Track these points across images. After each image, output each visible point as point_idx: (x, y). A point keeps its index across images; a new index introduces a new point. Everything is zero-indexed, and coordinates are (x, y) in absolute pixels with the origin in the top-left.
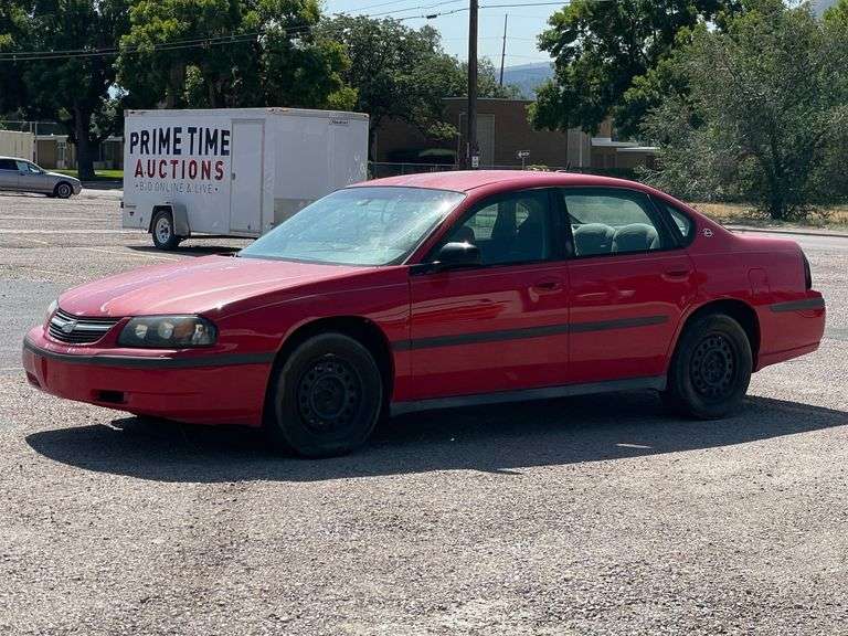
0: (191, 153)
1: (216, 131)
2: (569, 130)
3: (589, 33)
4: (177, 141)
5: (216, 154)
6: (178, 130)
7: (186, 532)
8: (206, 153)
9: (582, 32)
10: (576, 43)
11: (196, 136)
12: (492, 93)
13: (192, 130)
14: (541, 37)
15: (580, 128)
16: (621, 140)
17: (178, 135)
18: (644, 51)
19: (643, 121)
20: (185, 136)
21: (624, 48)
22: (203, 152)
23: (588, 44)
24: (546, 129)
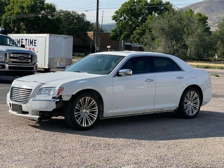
0: (26, 46)
1: (33, 40)
2: (119, 41)
3: (125, 16)
4: (22, 42)
5: (33, 46)
6: (22, 39)
8: (30, 46)
9: (123, 15)
10: (122, 18)
12: (99, 31)
13: (26, 40)
17: (22, 41)
18: (139, 21)
20: (24, 41)
21: (134, 20)
23: (125, 19)
24: (114, 40)
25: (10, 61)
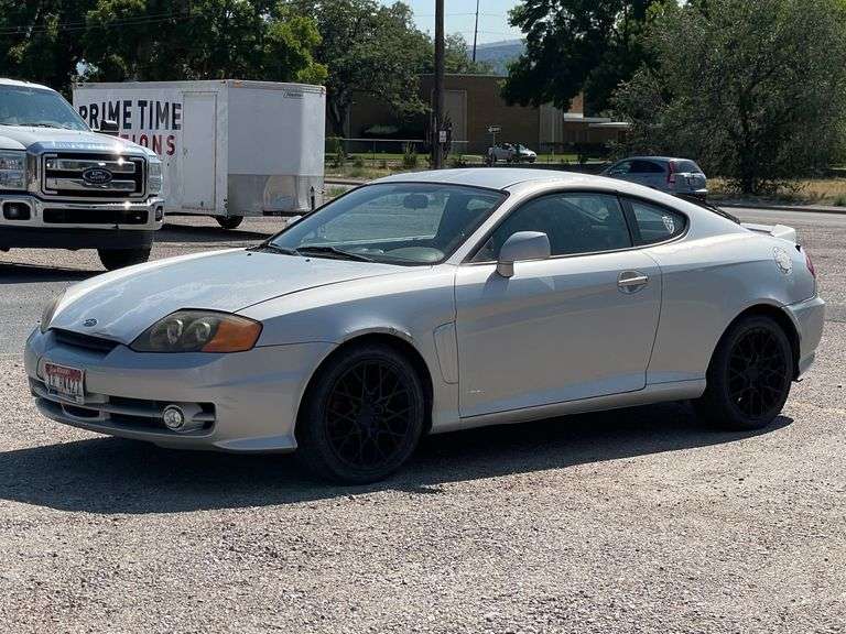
0: (142, 128)
1: (167, 104)
2: (541, 106)
3: (560, 9)
4: (127, 115)
5: (167, 128)
6: (128, 103)
7: (48, 562)
8: (157, 128)
9: (553, 7)
10: (547, 18)
11: (147, 109)
12: (464, 69)
13: (142, 104)
14: (512, 12)
15: (552, 103)
16: (591, 115)
17: (128, 109)
18: (615, 27)
19: (613, 96)
20: (135, 110)
21: (595, 24)
22: (154, 127)
23: (560, 19)
24: (517, 105)
25: (47, 189)
